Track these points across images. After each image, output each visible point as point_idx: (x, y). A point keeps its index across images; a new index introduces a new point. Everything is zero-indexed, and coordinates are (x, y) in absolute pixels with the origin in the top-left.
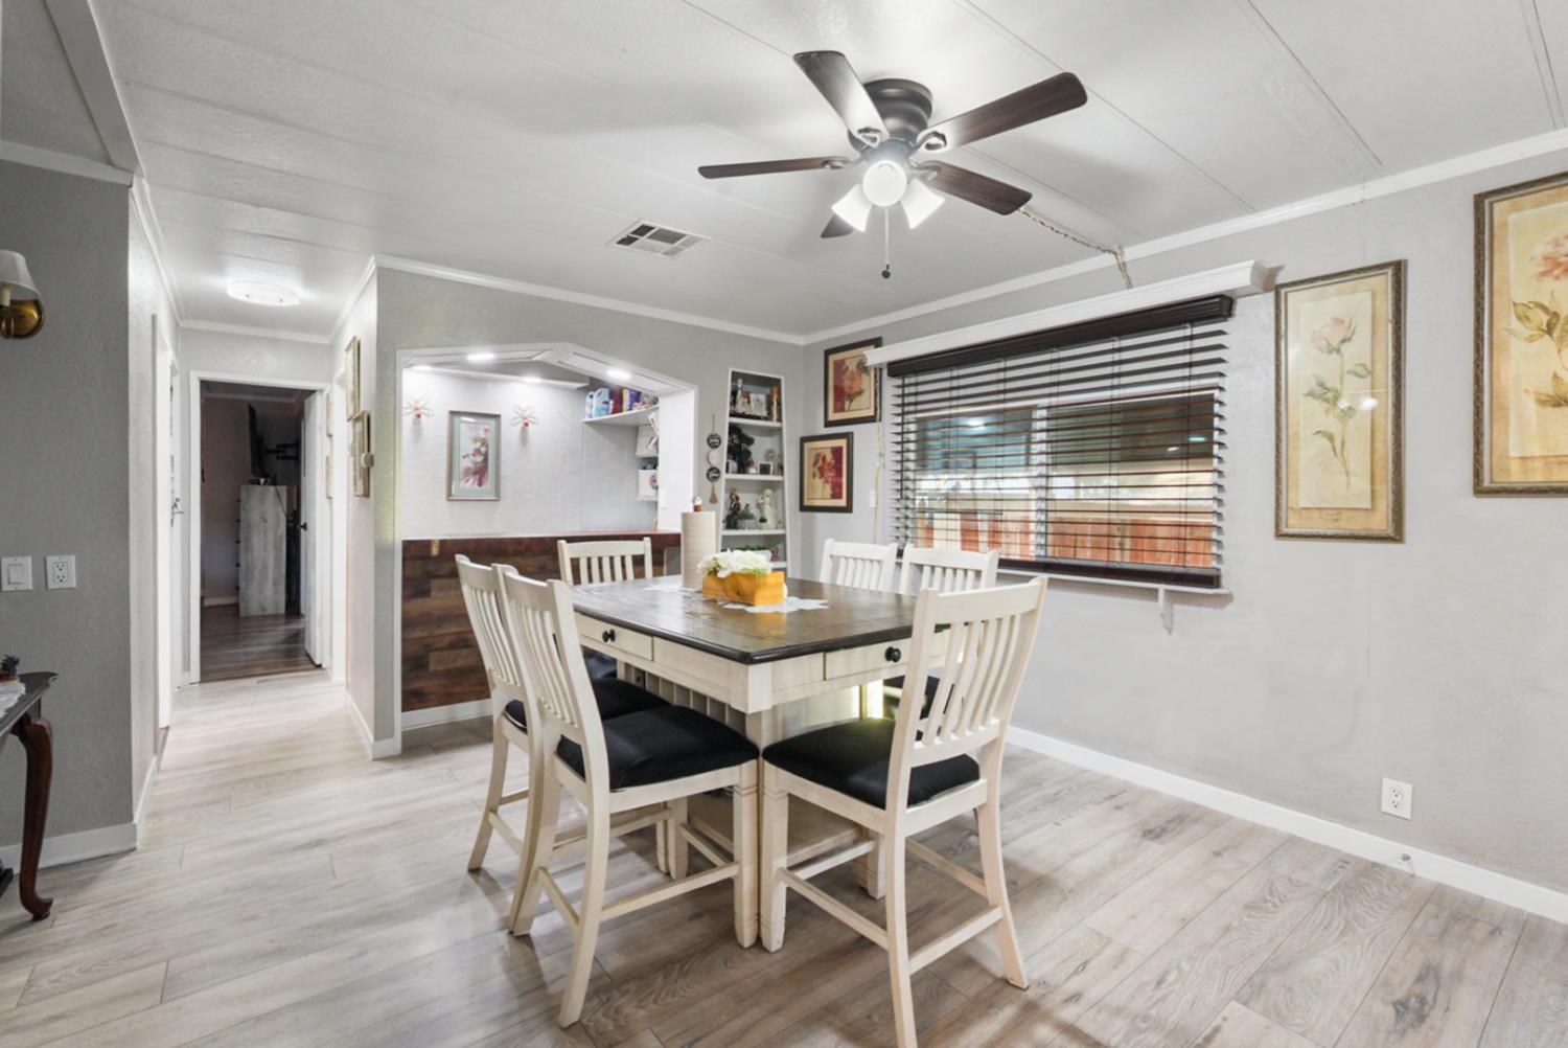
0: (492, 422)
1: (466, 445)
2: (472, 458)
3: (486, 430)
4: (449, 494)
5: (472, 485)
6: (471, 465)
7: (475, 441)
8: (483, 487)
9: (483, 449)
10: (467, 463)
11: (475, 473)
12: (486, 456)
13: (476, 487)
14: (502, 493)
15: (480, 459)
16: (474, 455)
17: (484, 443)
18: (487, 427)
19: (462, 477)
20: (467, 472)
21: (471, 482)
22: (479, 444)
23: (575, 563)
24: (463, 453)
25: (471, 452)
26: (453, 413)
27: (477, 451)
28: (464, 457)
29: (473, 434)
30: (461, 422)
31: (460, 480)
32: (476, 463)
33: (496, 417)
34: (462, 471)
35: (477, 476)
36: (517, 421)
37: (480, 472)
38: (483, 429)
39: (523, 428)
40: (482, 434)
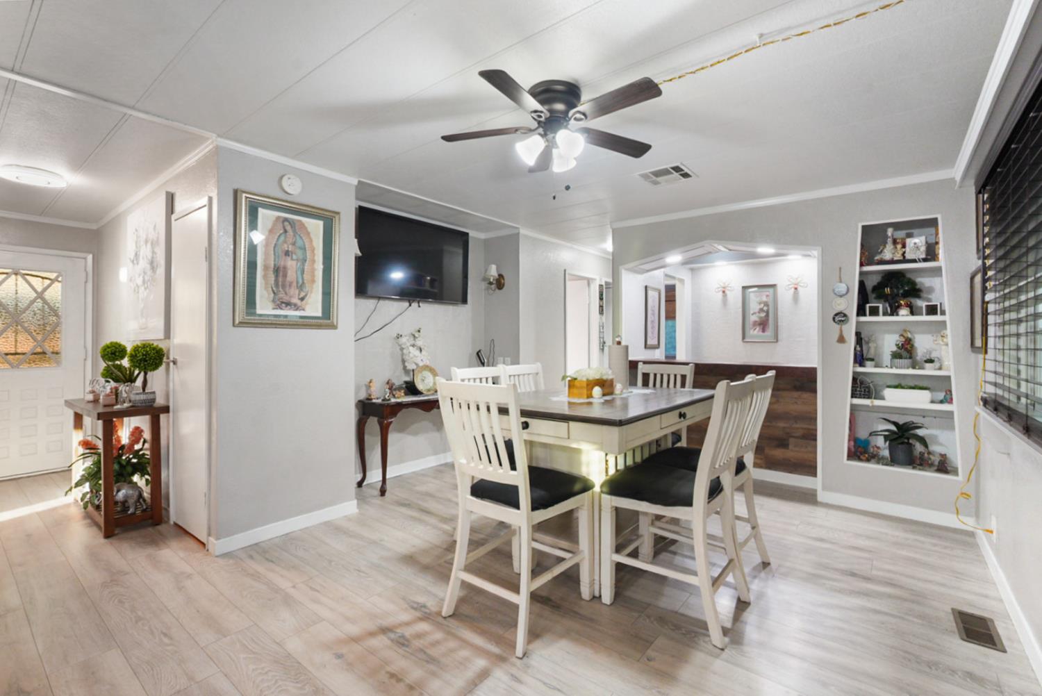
0: (771, 290)
1: (754, 306)
2: (758, 314)
3: (767, 296)
4: (744, 337)
5: (759, 331)
6: (757, 319)
7: (760, 303)
8: (766, 334)
9: (765, 308)
10: (754, 318)
11: (760, 324)
12: (767, 312)
13: (761, 333)
14: (780, 337)
15: (763, 315)
16: (759, 313)
17: (766, 304)
18: (768, 293)
19: (751, 326)
20: (755, 324)
21: (758, 329)
22: (762, 305)
23: (646, 376)
24: (752, 312)
25: (757, 310)
26: (745, 288)
27: (761, 310)
28: (753, 314)
29: (758, 299)
30: (750, 292)
31: (750, 329)
32: (761, 318)
33: (773, 286)
34: (751, 323)
35: (762, 327)
36: (791, 286)
37: (763, 324)
38: (765, 296)
39: (795, 292)
40: (764, 299)
